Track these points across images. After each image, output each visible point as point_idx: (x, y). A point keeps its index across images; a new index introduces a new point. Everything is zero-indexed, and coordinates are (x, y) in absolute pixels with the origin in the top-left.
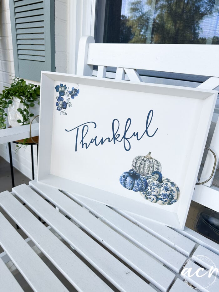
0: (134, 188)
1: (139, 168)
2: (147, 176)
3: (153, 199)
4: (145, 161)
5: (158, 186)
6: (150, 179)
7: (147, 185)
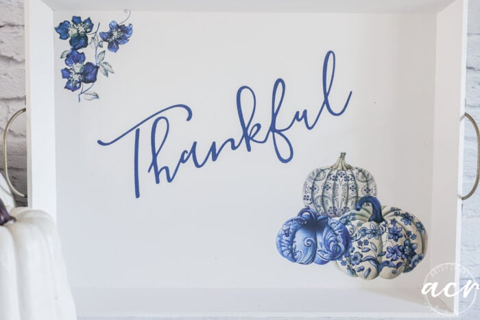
0: (318, 257)
1: (322, 201)
2: (345, 214)
3: (369, 270)
4: (335, 179)
5: (375, 233)
6: (354, 219)
7: (348, 238)
